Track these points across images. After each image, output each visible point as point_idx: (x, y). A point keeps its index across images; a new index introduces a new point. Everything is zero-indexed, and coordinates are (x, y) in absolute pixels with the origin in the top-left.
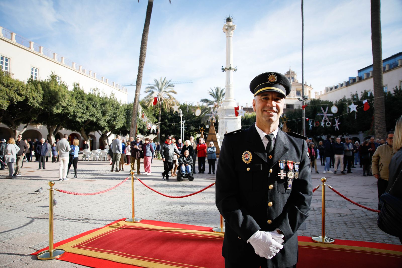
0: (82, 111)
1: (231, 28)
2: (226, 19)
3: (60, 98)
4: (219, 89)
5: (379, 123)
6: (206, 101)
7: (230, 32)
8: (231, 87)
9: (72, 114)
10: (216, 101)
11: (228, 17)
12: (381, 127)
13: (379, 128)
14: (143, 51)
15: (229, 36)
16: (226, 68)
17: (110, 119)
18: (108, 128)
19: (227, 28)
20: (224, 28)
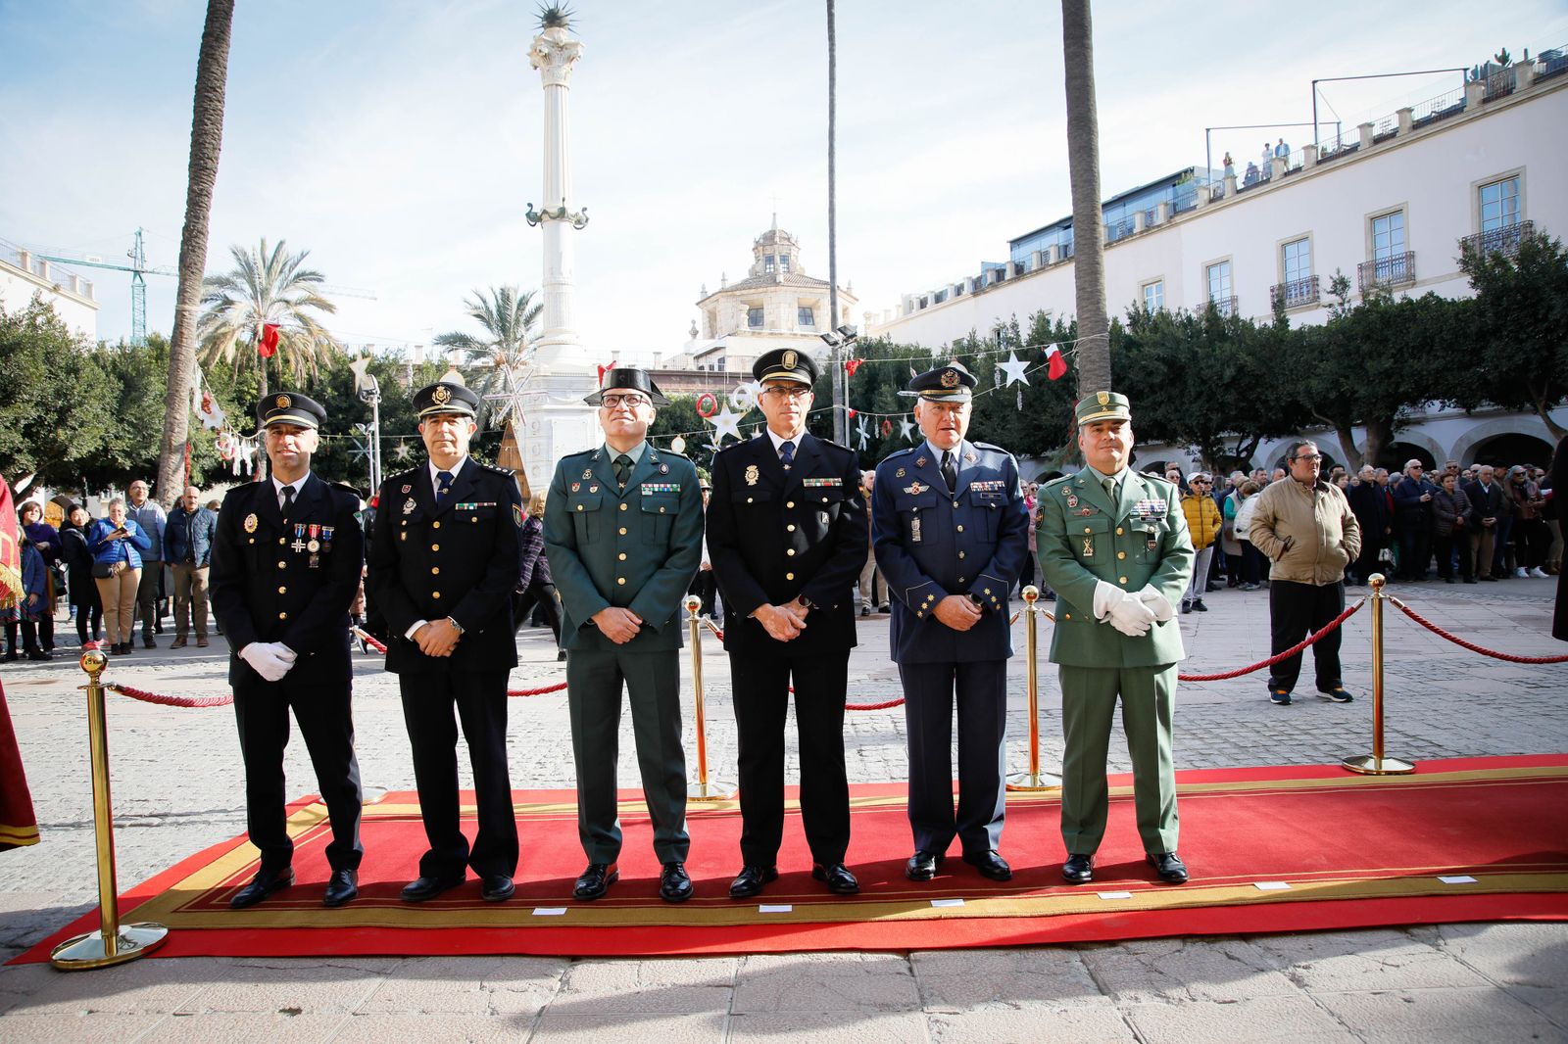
1: (564, 52)
2: (542, 15)
4: (512, 294)
6: (458, 341)
7: (559, 67)
8: (566, 290)
10: (499, 343)
11: (552, 7)
14: (209, 122)
15: (558, 85)
16: (544, 212)
17: (39, 417)
18: (30, 457)
19: (546, 51)
20: (535, 50)
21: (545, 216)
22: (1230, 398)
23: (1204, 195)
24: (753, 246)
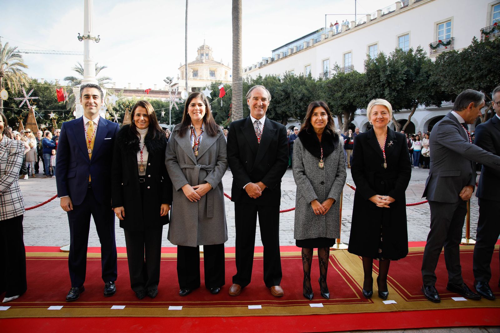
5: (235, 112)
8: (90, 63)
12: (237, 117)
13: (235, 118)
16: (83, 36)
21: (83, 38)
22: (301, 104)
23: (323, 37)
24: (197, 50)
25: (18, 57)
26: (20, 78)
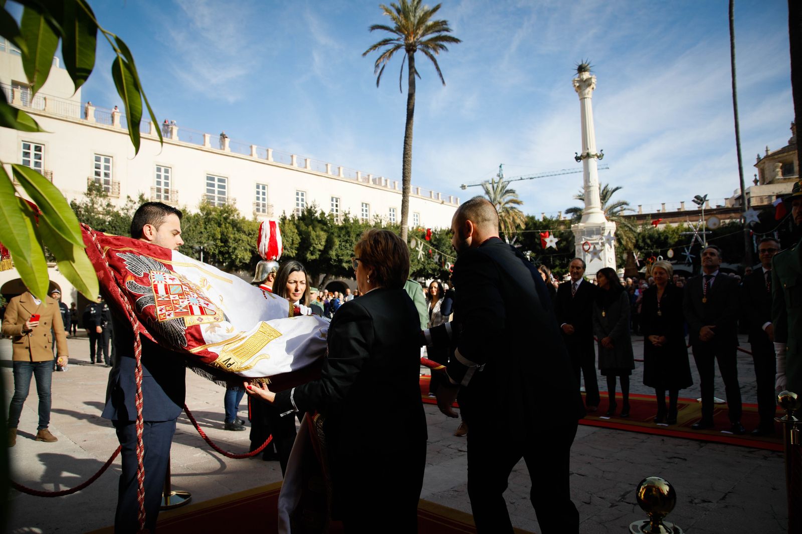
0: (350, 252)
1: (586, 83)
2: (576, 68)
3: (313, 239)
7: (584, 90)
9: (335, 258)
11: (580, 64)
15: (584, 98)
16: (581, 156)
19: (578, 85)
20: (575, 86)
21: (582, 158)
25: (511, 193)
26: (513, 218)
